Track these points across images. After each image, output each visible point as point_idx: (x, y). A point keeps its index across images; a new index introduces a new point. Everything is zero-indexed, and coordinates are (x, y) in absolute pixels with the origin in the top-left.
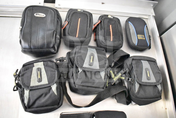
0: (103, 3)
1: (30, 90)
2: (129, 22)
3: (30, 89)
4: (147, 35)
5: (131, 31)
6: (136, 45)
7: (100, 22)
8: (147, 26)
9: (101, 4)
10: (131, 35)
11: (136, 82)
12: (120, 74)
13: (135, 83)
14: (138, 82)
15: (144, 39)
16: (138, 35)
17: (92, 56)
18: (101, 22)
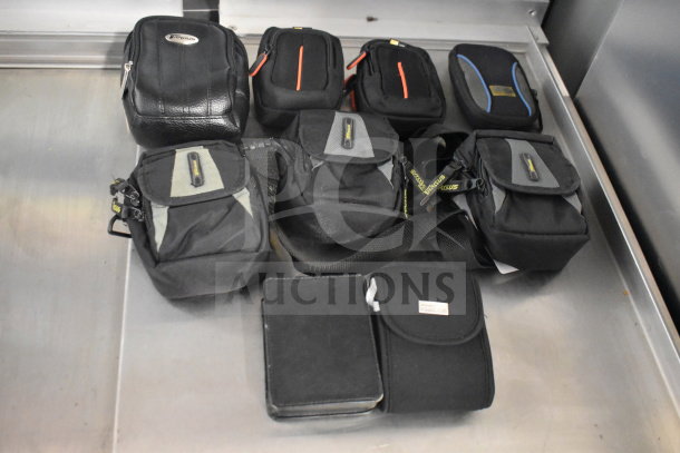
0: (370, 19)
1: (171, 207)
2: (459, 56)
3: (171, 203)
4: (523, 86)
5: (467, 77)
6: (489, 110)
7: (364, 54)
8: (519, 66)
9: (365, 21)
10: (466, 85)
11: (493, 186)
12: (443, 177)
13: (492, 189)
14: (499, 186)
15: (514, 95)
16: (491, 87)
17: (349, 123)
18: (368, 54)
